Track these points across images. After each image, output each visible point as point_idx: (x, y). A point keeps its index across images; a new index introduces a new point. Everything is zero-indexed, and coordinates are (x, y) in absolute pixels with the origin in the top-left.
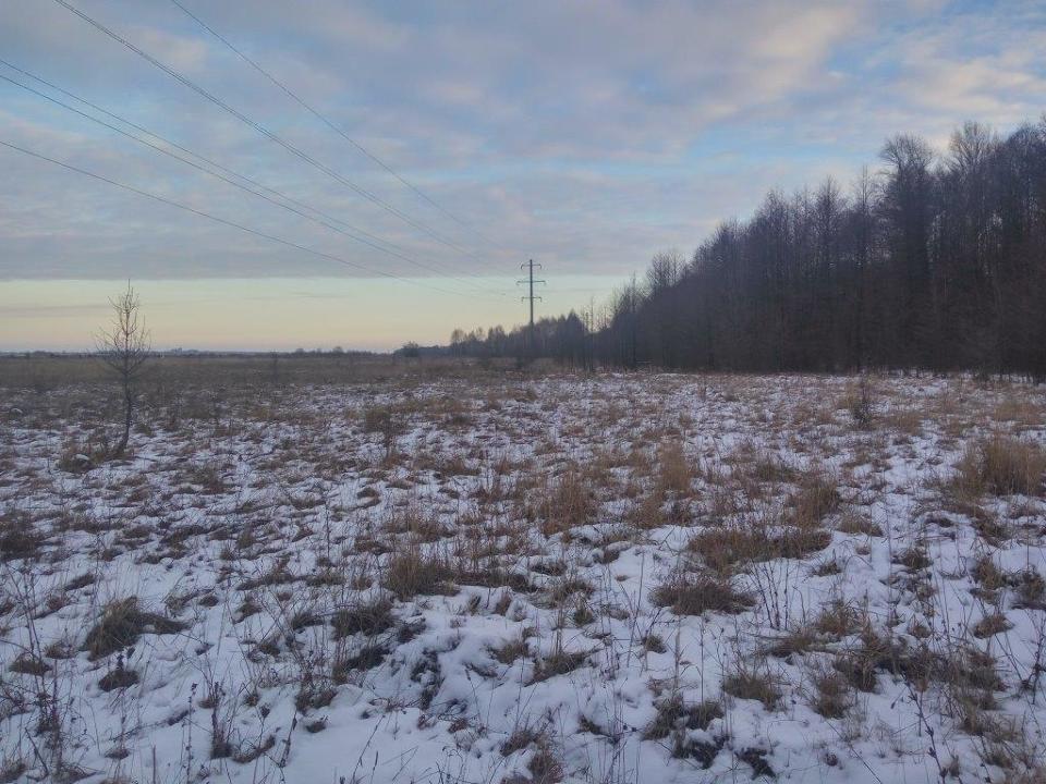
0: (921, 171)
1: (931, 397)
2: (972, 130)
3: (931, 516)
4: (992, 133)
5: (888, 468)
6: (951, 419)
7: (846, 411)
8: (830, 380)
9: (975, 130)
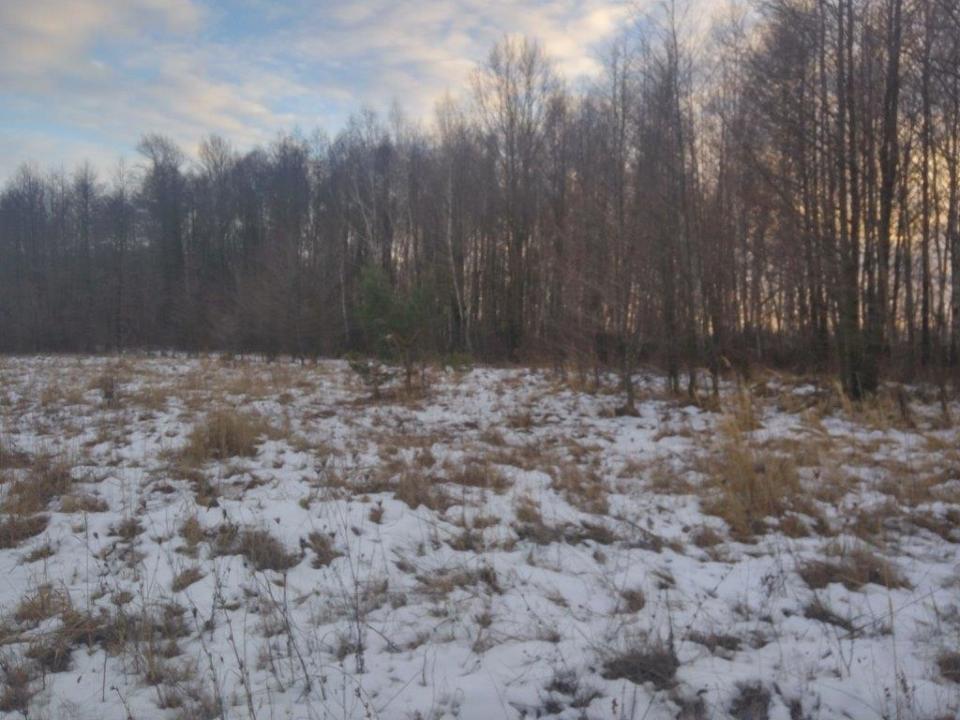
0: (174, 170)
1: (182, 376)
2: (217, 142)
3: (157, 485)
4: (233, 150)
5: (128, 443)
6: (194, 394)
7: (97, 391)
8: (88, 361)
9: (220, 144)
